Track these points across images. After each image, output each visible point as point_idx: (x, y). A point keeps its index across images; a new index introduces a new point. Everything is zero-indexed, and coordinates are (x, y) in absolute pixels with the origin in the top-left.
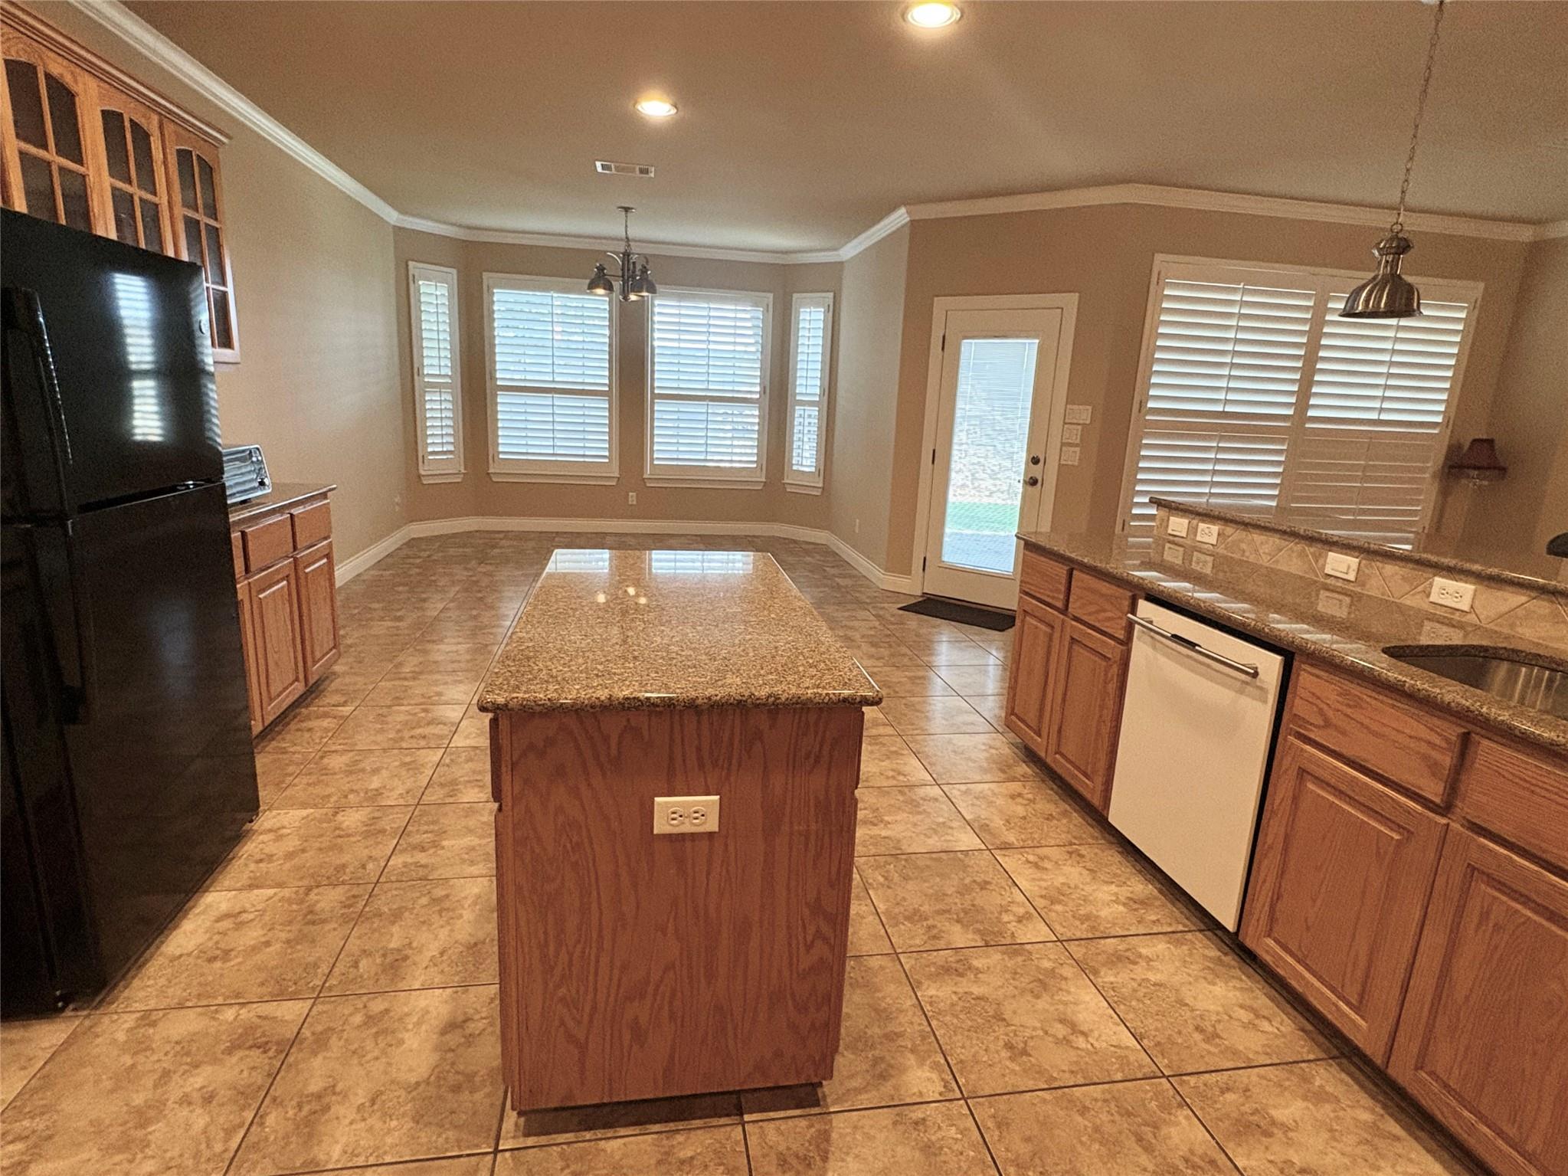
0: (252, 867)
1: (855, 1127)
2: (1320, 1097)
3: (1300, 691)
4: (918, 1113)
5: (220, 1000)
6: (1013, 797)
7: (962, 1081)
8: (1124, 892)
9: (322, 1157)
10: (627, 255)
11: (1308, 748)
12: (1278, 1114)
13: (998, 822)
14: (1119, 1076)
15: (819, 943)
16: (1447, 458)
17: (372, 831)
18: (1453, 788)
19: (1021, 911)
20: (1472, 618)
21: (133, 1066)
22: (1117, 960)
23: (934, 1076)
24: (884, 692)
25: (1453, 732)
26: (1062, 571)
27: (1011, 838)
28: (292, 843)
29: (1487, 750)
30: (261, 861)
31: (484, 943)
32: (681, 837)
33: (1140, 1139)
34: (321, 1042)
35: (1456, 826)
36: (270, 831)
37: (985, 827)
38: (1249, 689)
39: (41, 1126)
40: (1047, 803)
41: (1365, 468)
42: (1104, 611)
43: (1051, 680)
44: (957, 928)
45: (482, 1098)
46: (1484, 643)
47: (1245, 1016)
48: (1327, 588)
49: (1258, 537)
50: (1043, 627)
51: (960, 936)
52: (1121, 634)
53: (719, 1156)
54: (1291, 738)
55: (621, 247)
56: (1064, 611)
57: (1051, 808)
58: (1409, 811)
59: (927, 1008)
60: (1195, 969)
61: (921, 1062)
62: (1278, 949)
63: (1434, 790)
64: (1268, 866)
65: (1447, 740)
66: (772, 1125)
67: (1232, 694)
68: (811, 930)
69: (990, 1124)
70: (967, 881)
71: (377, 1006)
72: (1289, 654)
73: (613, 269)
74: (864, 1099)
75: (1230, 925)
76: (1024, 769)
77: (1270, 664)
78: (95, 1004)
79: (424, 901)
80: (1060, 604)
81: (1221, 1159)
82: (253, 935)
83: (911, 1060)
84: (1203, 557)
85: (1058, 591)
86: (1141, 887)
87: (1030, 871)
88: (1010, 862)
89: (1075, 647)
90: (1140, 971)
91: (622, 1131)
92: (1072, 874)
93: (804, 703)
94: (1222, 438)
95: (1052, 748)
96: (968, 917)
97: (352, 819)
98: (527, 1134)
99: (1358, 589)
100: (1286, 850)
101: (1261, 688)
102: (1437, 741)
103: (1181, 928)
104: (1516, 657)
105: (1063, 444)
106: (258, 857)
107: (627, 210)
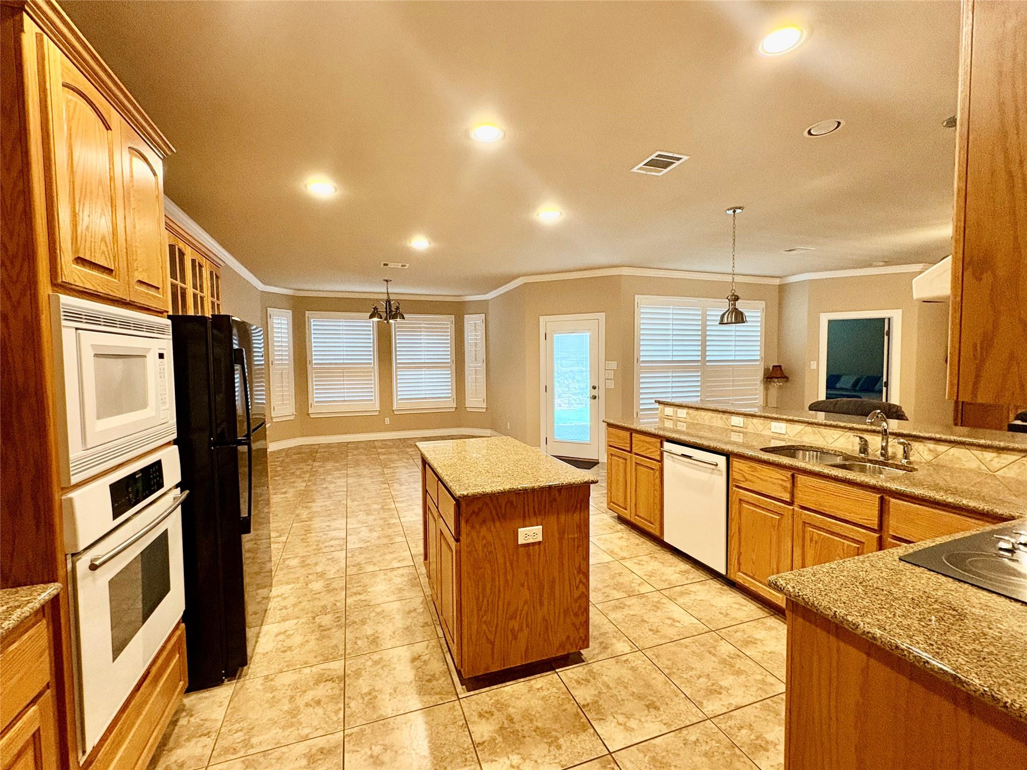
0: (279, 612)
1: (602, 667)
2: (770, 629)
3: (734, 469)
4: (624, 658)
5: (298, 666)
6: (620, 539)
7: (637, 645)
8: (678, 569)
9: (384, 714)
10: (388, 301)
11: (741, 491)
12: (757, 636)
13: (617, 550)
14: (696, 634)
15: (581, 585)
16: (764, 375)
17: (329, 589)
18: (793, 495)
19: (639, 582)
20: (786, 436)
21: (274, 697)
22: (682, 594)
23: (626, 644)
24: (599, 479)
25: (789, 474)
26: (627, 434)
27: (625, 554)
28: (292, 600)
29: (801, 479)
30: (281, 609)
31: (411, 626)
32: (528, 545)
33: (710, 653)
34: (358, 674)
35: (796, 509)
36: (278, 596)
37: (612, 552)
38: (715, 471)
39: (246, 725)
40: (635, 539)
41: (733, 381)
42: (649, 449)
43: (628, 484)
44: (615, 591)
45: (443, 682)
46: (793, 444)
47: (737, 606)
48: (733, 431)
49: (703, 413)
50: (621, 460)
51: (617, 595)
52: (658, 458)
53: (552, 684)
54: (734, 488)
55: (385, 297)
56: (630, 452)
57: (637, 541)
58: (780, 507)
59: (614, 622)
60: (713, 593)
61: (619, 640)
62: (744, 576)
63: (786, 497)
64: (734, 543)
65: (787, 477)
66: (568, 671)
67: (709, 475)
68: (578, 580)
69: (653, 657)
70: (612, 573)
71: (376, 657)
72: (728, 455)
73: (382, 308)
74: (601, 657)
75: (723, 572)
76: (620, 527)
77: (721, 460)
78: (237, 677)
79: (374, 614)
80: (628, 449)
81: (741, 654)
82: (298, 639)
83: (614, 641)
84: (682, 424)
85: (627, 443)
86: (684, 566)
87: (637, 566)
88: (628, 564)
89: (639, 467)
90: (692, 596)
91: (508, 683)
92: (654, 565)
93: (572, 485)
94: (673, 372)
95: (633, 515)
96: (618, 587)
97: (317, 586)
98: (469, 690)
99: (745, 430)
100: (740, 532)
101: (719, 470)
102: (784, 478)
103: (703, 579)
104: (805, 449)
105: (606, 379)
106: (279, 607)
107: (387, 281)
